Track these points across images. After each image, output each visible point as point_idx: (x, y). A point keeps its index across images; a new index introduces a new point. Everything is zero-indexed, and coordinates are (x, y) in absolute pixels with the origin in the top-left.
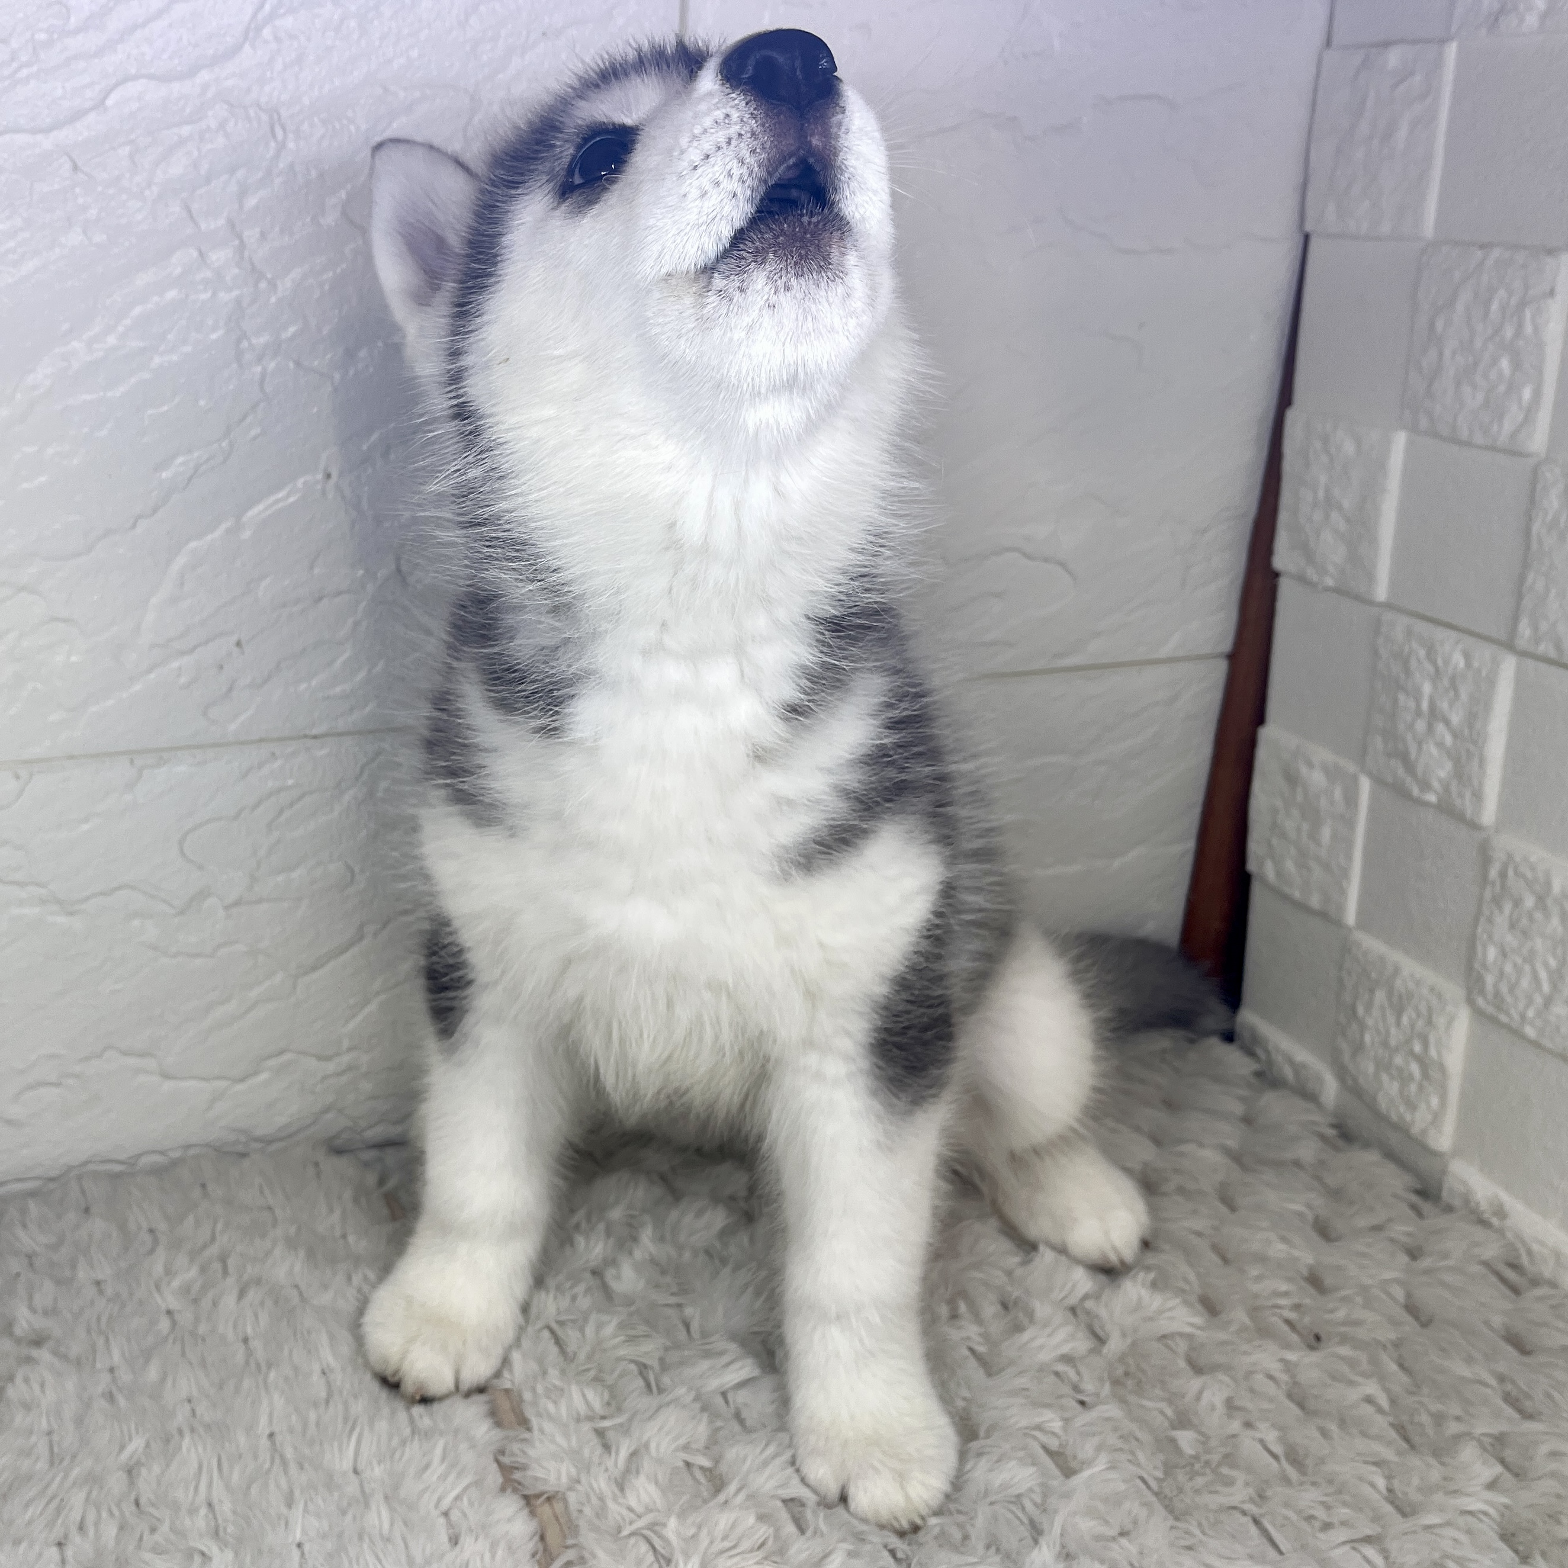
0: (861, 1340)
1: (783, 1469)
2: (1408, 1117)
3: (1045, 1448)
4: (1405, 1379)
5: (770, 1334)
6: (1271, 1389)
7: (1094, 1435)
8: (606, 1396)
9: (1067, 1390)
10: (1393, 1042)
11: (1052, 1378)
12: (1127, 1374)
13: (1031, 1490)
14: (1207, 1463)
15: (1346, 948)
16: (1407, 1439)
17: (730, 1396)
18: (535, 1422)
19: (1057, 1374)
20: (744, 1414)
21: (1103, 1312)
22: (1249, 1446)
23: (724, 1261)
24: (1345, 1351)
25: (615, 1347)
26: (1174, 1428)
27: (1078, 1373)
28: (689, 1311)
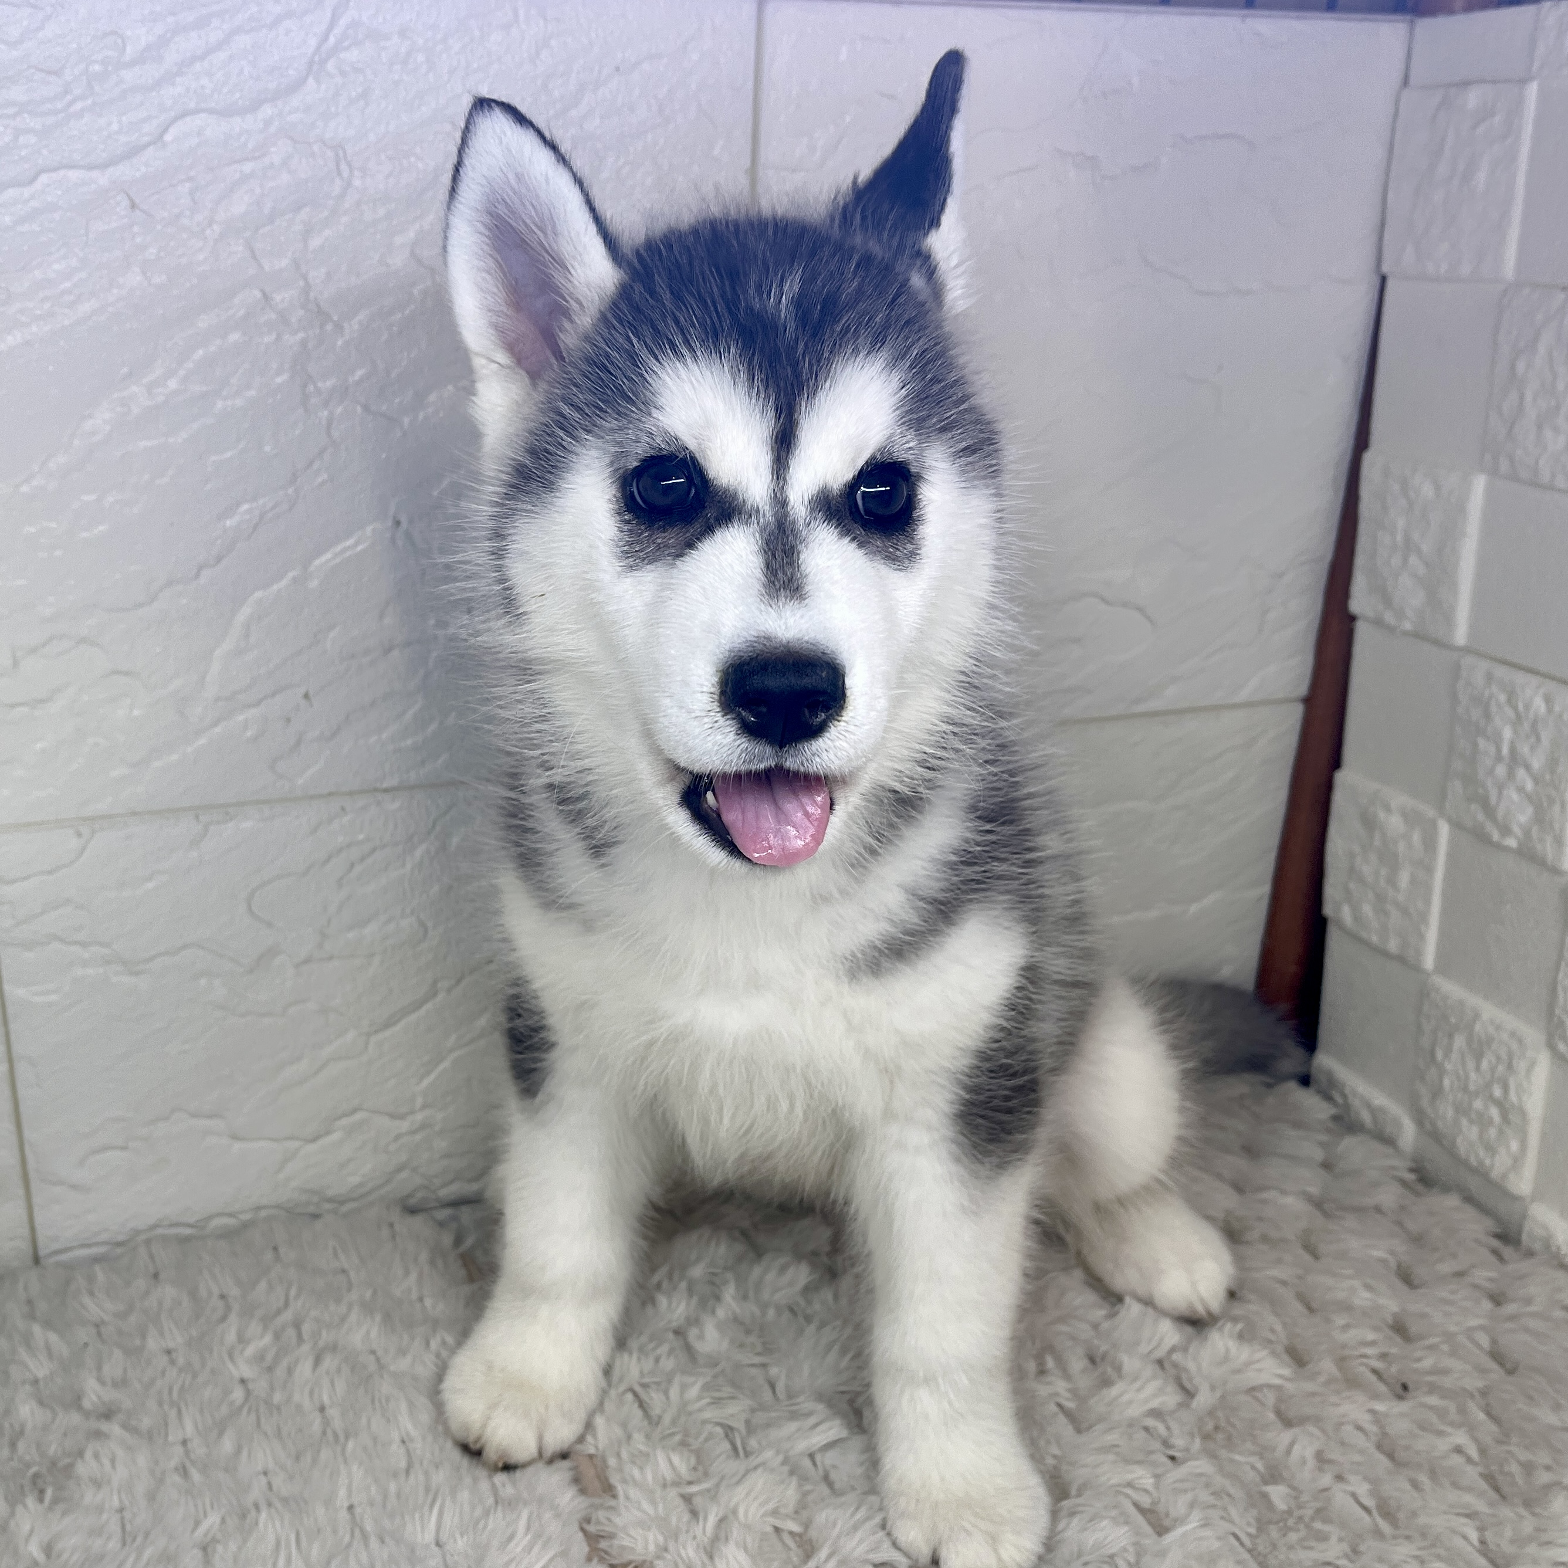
0: (950, 1403)
1: (874, 1533)
2: (1487, 1162)
3: (1136, 1505)
4: (1494, 1428)
5: (858, 1394)
6: (1360, 1440)
7: (1185, 1491)
8: (693, 1461)
9: (1157, 1445)
10: (1472, 1087)
11: (1141, 1435)
12: (1217, 1428)
13: (1125, 1550)
14: (1300, 1518)
15: (1424, 992)
16: (1497, 1489)
17: (818, 1458)
18: (620, 1489)
19: (1146, 1429)
20: (833, 1476)
21: (1191, 1366)
22: (1340, 1499)
23: (808, 1319)
24: (1433, 1400)
25: (700, 1410)
26: (1266, 1483)
27: (1168, 1428)
28: (774, 1371)
